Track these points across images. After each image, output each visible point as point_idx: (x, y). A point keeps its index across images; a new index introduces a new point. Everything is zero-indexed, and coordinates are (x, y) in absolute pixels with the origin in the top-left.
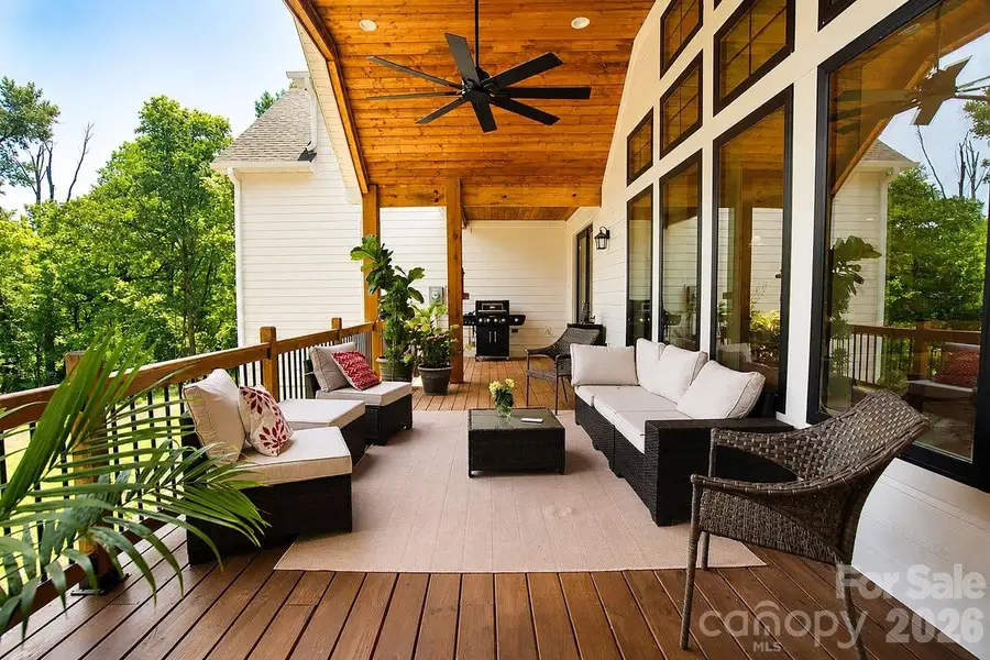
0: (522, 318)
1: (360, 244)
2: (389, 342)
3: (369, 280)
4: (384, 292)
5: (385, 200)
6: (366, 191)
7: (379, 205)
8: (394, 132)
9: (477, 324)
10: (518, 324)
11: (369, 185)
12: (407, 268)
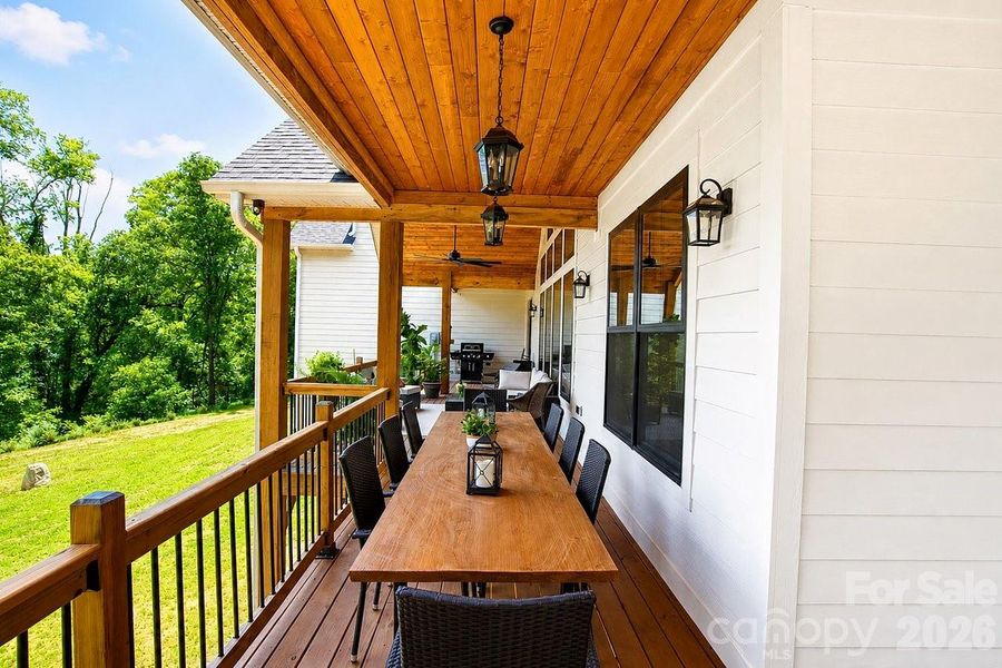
0: (492, 355)
5: (407, 282)
9: (461, 358)
10: (489, 359)
12: (418, 325)
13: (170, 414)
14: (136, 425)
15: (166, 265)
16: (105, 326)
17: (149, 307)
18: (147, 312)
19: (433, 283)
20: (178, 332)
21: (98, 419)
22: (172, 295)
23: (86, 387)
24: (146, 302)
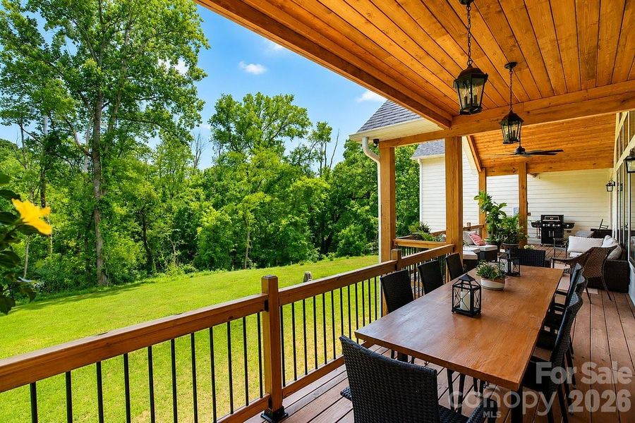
0: (572, 225)
1: (477, 194)
2: (490, 233)
3: (482, 208)
4: (488, 213)
5: (489, 173)
6: (480, 171)
7: (486, 176)
8: (493, 148)
9: (542, 227)
10: (569, 228)
11: (482, 168)
12: (499, 202)
13: (361, 254)
14: (348, 258)
15: (359, 177)
16: (336, 210)
17: (353, 199)
18: (352, 202)
19: (514, 172)
20: (367, 211)
21: (334, 254)
22: (363, 192)
23: (330, 239)
24: (351, 197)
